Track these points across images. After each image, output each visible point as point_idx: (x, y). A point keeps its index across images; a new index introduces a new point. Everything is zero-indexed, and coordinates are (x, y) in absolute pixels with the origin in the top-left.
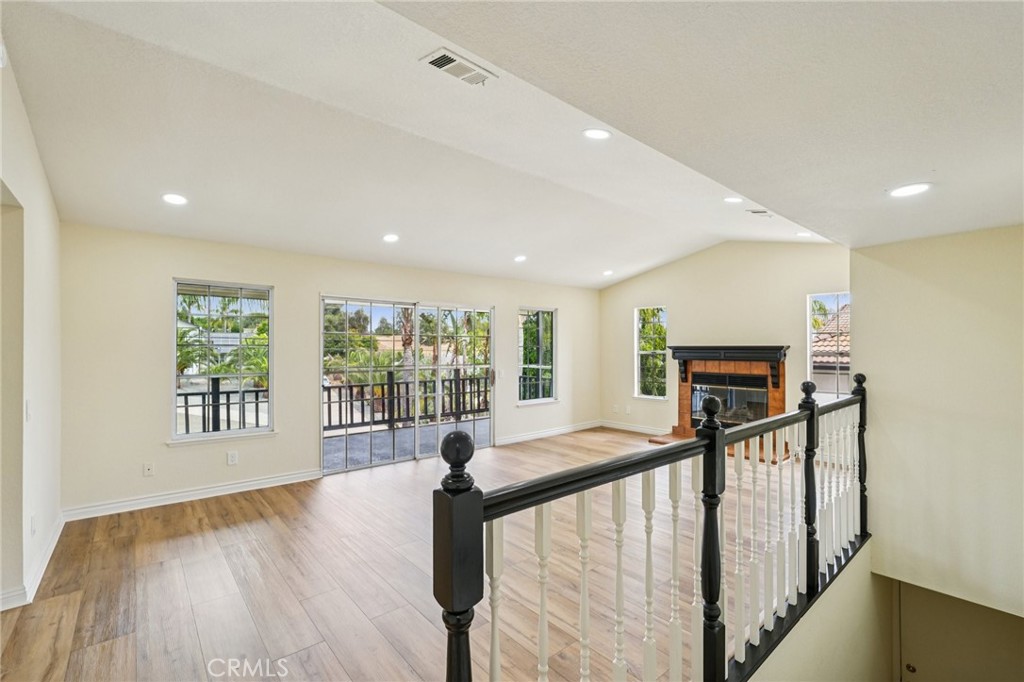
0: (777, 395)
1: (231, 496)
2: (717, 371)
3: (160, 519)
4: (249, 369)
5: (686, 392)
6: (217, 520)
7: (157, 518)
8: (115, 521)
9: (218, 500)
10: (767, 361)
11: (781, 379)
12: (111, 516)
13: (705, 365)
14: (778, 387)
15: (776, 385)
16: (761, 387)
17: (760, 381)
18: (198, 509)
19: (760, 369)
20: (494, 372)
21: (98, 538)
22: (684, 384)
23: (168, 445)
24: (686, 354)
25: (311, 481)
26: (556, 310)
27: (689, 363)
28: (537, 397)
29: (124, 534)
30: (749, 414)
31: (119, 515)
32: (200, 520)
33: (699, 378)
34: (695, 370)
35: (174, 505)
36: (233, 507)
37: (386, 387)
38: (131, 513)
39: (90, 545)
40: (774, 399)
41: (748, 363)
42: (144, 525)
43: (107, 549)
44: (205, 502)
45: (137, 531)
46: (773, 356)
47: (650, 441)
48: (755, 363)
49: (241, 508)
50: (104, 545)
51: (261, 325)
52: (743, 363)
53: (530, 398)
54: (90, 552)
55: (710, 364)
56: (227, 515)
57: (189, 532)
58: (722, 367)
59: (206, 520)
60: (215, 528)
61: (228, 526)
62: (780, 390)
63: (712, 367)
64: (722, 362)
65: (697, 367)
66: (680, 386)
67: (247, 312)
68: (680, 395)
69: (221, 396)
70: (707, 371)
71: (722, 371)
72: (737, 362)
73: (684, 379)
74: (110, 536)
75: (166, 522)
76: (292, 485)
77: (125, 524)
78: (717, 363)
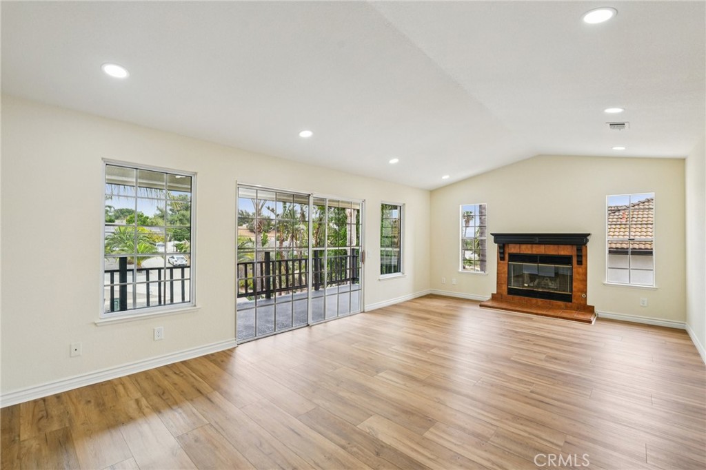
0: (580, 270)
1: (158, 369)
2: (530, 252)
3: (92, 404)
4: (123, 250)
5: (504, 268)
6: (156, 399)
7: (89, 402)
8: (41, 408)
9: (146, 374)
10: (572, 244)
11: (584, 258)
12: (35, 401)
13: (520, 248)
14: (581, 264)
15: (580, 263)
16: (567, 264)
17: (567, 260)
18: (131, 387)
19: (564, 251)
20: (363, 253)
21: (26, 433)
22: (502, 262)
23: (95, 324)
24: (503, 239)
25: (229, 350)
26: (404, 204)
27: (506, 246)
28: (390, 272)
29: (55, 426)
30: (550, 284)
31: (44, 399)
32: (137, 401)
33: (513, 257)
34: (510, 252)
35: (102, 384)
36: (166, 383)
37: (264, 264)
38: (58, 396)
39: (16, 447)
40: (578, 273)
41: (556, 246)
42: (77, 412)
43: (40, 450)
44: (134, 378)
45: (70, 420)
46: (579, 241)
47: (481, 306)
48: (561, 246)
49: (176, 384)
50: (34, 444)
51: (128, 218)
52: (552, 246)
53: (386, 273)
54: (18, 458)
55: (524, 247)
56: (163, 393)
57: (131, 419)
58: (534, 249)
59: (144, 402)
60: (157, 411)
61: (170, 407)
62: (583, 266)
63: (526, 249)
64: (534, 246)
65: (513, 249)
66: (498, 263)
67: (118, 207)
68: (498, 270)
69: (128, 273)
70: (522, 252)
71: (534, 253)
72: (546, 246)
73: (501, 258)
74: (39, 430)
75: (101, 406)
76: (212, 355)
77: (54, 412)
78: (529, 246)
